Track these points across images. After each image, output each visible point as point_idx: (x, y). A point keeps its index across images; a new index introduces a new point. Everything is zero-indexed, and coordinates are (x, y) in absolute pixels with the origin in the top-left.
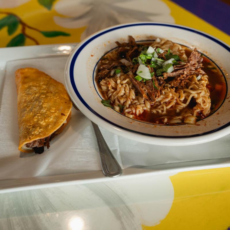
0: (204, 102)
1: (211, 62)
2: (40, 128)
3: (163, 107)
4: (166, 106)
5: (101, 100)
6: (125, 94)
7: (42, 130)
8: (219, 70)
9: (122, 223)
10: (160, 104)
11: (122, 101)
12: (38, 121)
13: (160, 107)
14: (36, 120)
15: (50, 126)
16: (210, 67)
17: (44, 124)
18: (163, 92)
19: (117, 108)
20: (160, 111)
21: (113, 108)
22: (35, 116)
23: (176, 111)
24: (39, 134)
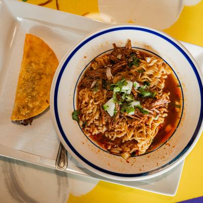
0: (142, 147)
1: (182, 98)
2: (28, 110)
3: (114, 134)
4: (117, 134)
5: (73, 111)
6: (92, 112)
7: (28, 112)
8: (181, 111)
9: (60, 188)
10: (114, 131)
11: (87, 119)
12: (27, 103)
13: (112, 133)
14: (26, 101)
15: (35, 109)
16: (177, 103)
17: (31, 106)
18: (120, 124)
19: (81, 123)
20: (110, 137)
21: (78, 122)
22: (27, 97)
23: (122, 140)
24: (25, 115)
